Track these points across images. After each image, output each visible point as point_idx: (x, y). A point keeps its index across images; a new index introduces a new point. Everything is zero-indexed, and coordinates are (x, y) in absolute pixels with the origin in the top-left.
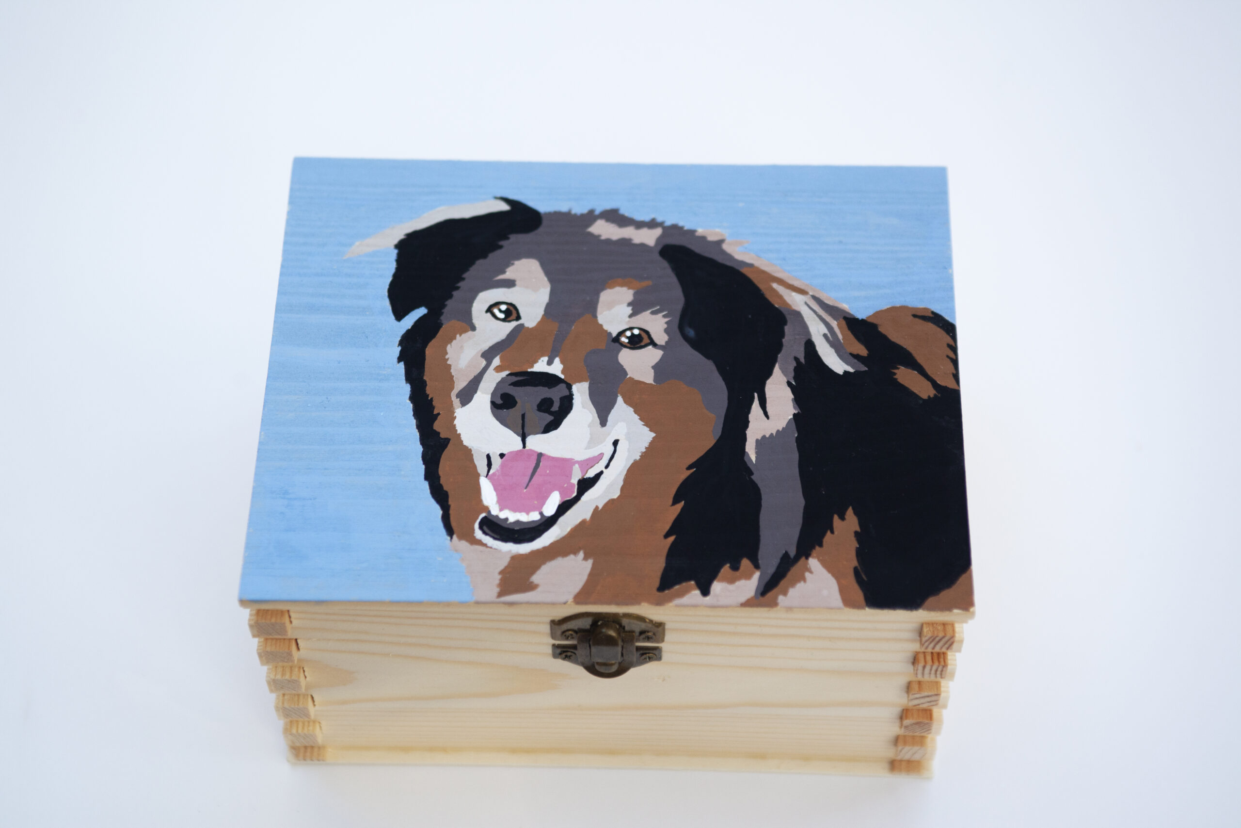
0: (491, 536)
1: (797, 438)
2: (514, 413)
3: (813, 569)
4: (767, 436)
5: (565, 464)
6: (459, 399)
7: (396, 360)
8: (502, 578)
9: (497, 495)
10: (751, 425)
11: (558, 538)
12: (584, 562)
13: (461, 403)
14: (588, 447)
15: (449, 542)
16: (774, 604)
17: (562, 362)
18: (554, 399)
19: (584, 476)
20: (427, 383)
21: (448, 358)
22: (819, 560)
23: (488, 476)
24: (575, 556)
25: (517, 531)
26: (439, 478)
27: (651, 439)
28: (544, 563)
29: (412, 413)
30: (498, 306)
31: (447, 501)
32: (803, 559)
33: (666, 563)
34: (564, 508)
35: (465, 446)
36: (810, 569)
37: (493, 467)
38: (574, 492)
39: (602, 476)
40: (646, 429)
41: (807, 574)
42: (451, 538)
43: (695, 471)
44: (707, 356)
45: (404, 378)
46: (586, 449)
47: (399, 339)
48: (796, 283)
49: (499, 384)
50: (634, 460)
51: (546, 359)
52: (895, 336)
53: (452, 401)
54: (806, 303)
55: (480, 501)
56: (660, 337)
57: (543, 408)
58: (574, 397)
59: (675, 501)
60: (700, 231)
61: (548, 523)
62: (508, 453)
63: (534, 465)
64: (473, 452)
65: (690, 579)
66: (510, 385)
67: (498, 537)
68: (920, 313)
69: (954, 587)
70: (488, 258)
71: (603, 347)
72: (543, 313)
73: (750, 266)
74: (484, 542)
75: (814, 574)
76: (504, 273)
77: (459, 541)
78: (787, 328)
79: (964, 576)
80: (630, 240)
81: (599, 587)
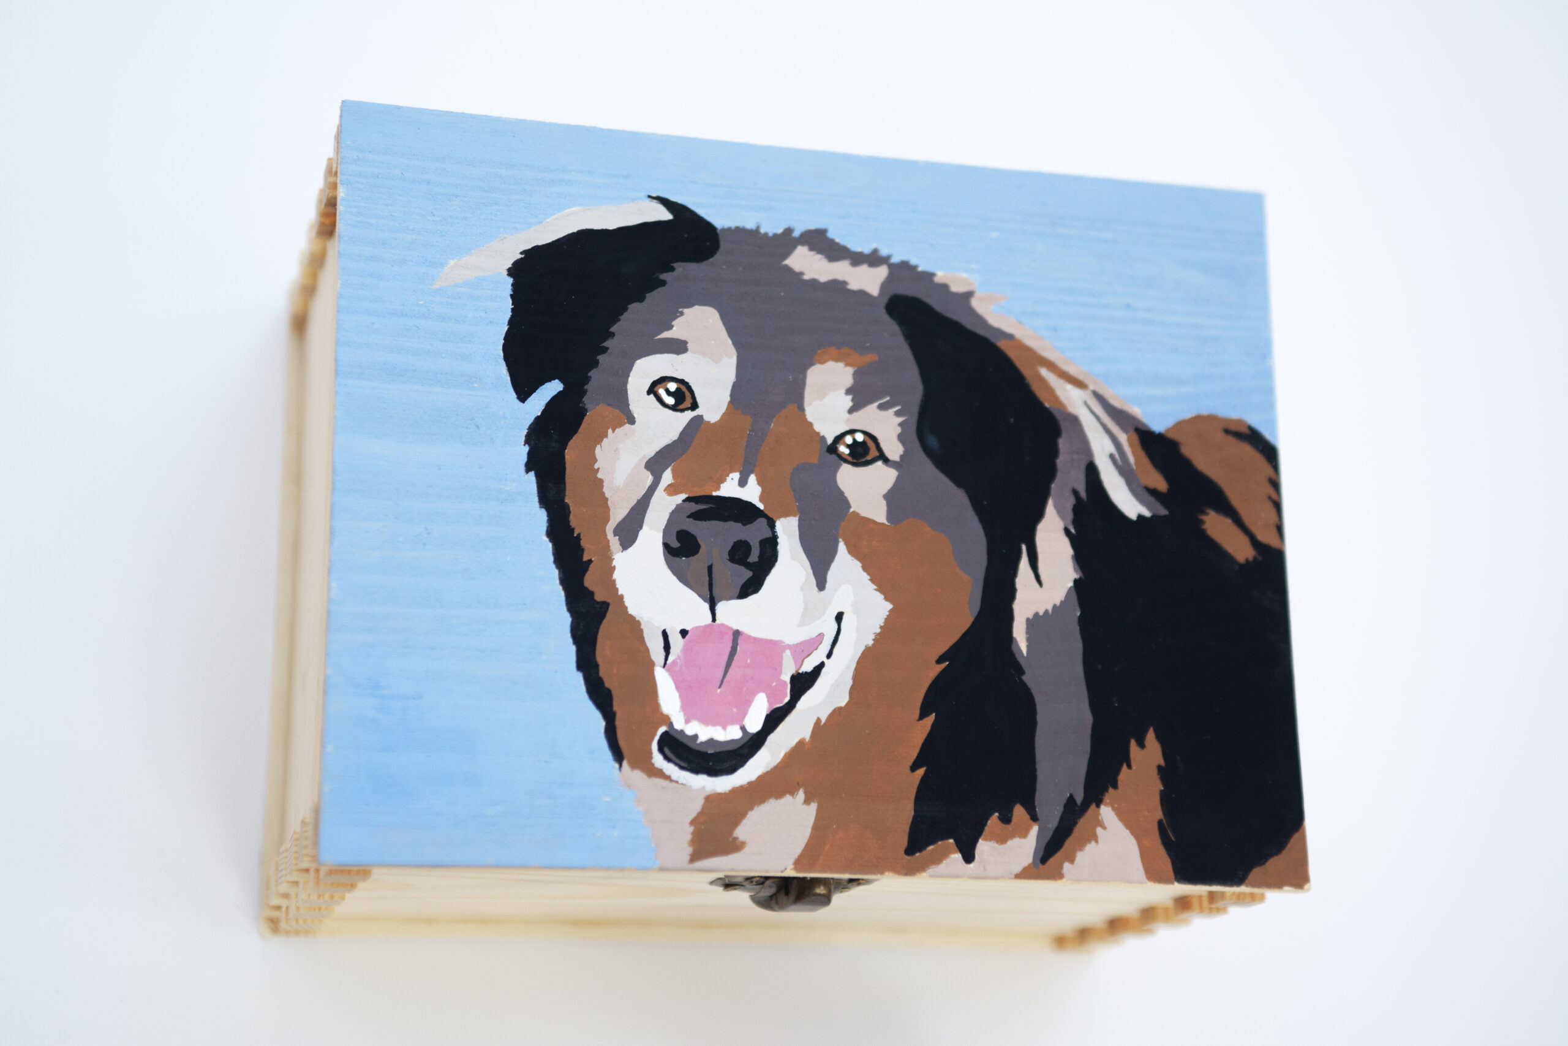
0: (676, 764)
1: (1080, 618)
2: (697, 563)
3: (1106, 823)
4: (1041, 613)
5: (770, 649)
6: (617, 537)
7: (523, 468)
8: (694, 830)
9: (681, 696)
10: (1019, 595)
11: (769, 769)
12: (805, 806)
13: (621, 545)
14: (802, 624)
15: (618, 771)
16: (1057, 875)
17: (760, 482)
18: (751, 544)
19: (799, 669)
20: (571, 508)
21: (599, 469)
22: (1114, 809)
23: (666, 666)
24: (793, 796)
25: (711, 755)
26: (597, 666)
27: (888, 613)
28: (752, 809)
29: (551, 558)
30: (664, 384)
31: (611, 705)
32: (1093, 806)
33: (915, 811)
34: (774, 719)
35: (631, 615)
36: (1103, 823)
37: (672, 650)
38: (785, 695)
39: (824, 671)
40: (880, 597)
41: (1099, 830)
42: (621, 766)
43: (948, 665)
44: (958, 481)
45: (536, 499)
46: (799, 626)
47: (525, 432)
48: (1072, 370)
49: (673, 514)
50: (866, 646)
51: (736, 476)
53: (608, 541)
54: (1086, 404)
55: (657, 705)
56: (893, 449)
57: (737, 557)
58: (779, 540)
59: (923, 715)
60: (941, 276)
61: (754, 743)
62: (692, 629)
63: (728, 650)
64: (642, 626)
65: (948, 838)
66: (689, 517)
67: (686, 765)
68: (1233, 428)
69: (1285, 853)
70: (646, 300)
71: (814, 459)
72: (728, 399)
73: (1010, 337)
74: (667, 773)
75: (1108, 830)
76: (670, 327)
77: (632, 771)
78: (1061, 442)
79: (1296, 836)
80: (844, 283)
81: (827, 847)
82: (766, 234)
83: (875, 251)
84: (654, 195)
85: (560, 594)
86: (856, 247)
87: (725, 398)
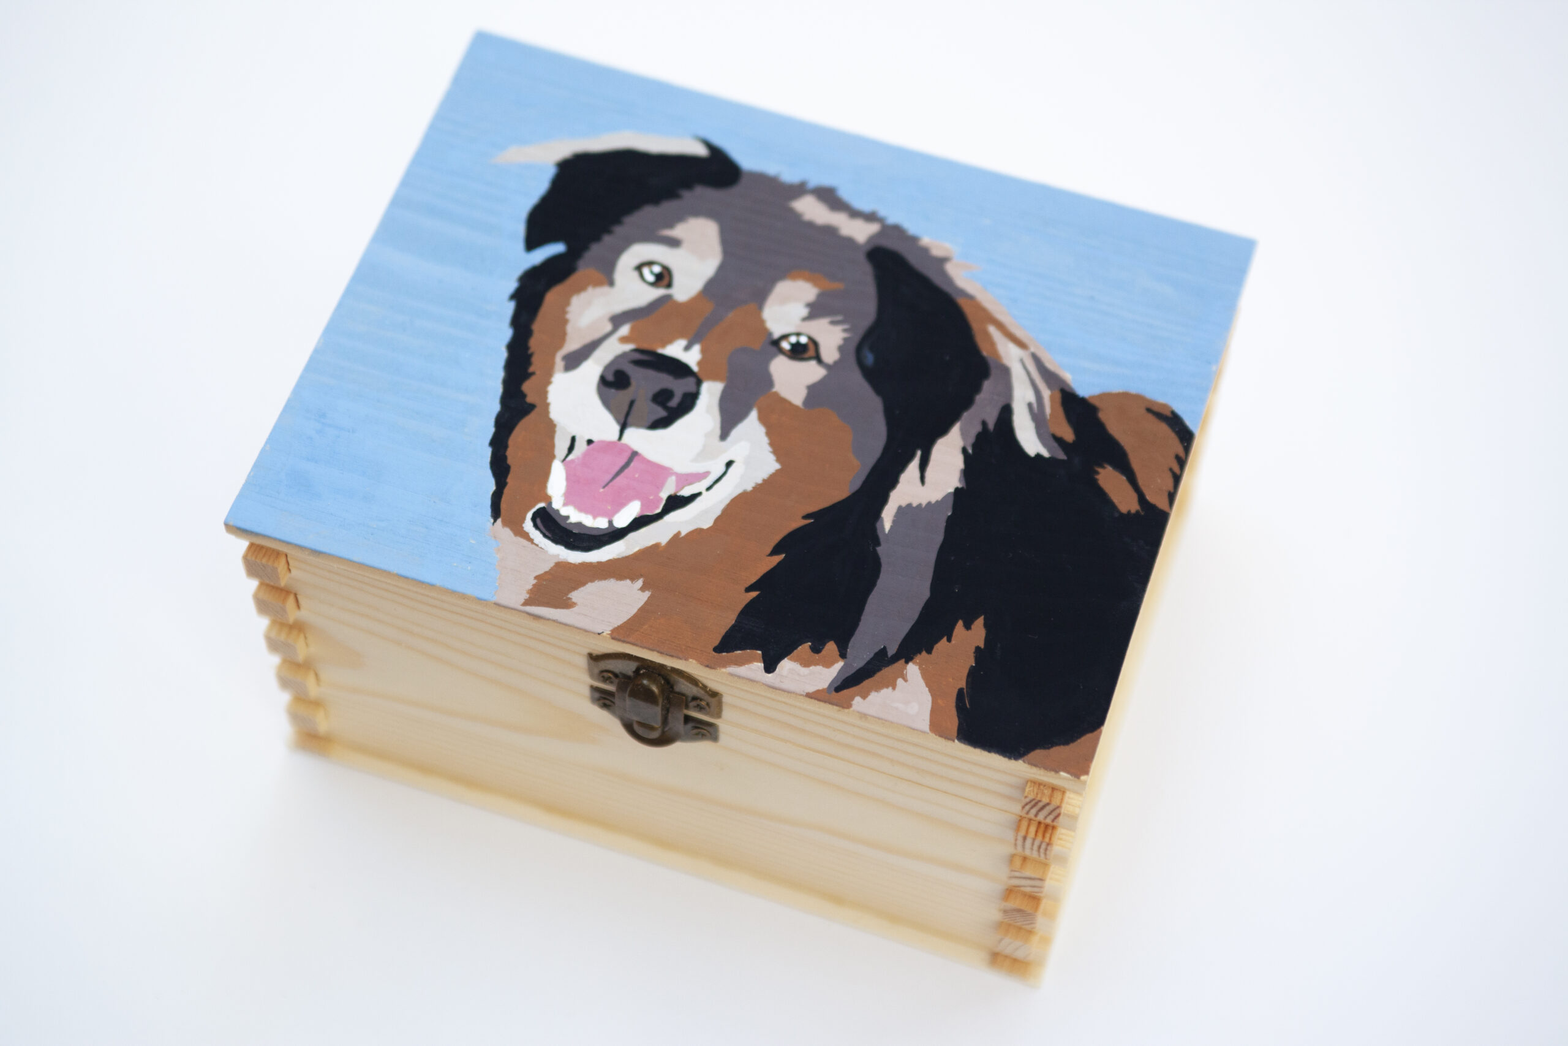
0: (541, 532)
1: (949, 517)
2: (623, 397)
3: (909, 677)
4: (914, 505)
5: (660, 472)
6: (564, 362)
8: (536, 583)
9: (568, 485)
10: (899, 486)
11: (620, 557)
12: (640, 592)
13: (564, 367)
14: (695, 460)
15: (491, 524)
16: (845, 704)
17: (702, 351)
18: (675, 393)
19: (678, 492)
20: (534, 333)
21: (569, 311)
22: (921, 668)
23: (565, 462)
24: (632, 583)
25: (575, 534)
26: (506, 447)
27: (774, 471)
28: (592, 581)
30: (650, 266)
31: (506, 477)
32: (903, 661)
33: (736, 621)
34: (640, 523)
35: (550, 419)
36: (906, 676)
37: (574, 452)
38: (657, 507)
39: (699, 499)
40: (772, 458)
41: (900, 681)
42: (495, 521)
43: (812, 522)
44: (878, 391)
46: (692, 461)
48: (1019, 333)
49: (618, 358)
50: (744, 491)
51: (684, 342)
52: (1115, 428)
53: (555, 362)
54: (1022, 361)
55: (544, 487)
56: (830, 353)
57: (659, 399)
58: (700, 396)
59: (774, 553)
60: (926, 240)
61: (615, 535)
62: (598, 441)
63: (623, 463)
64: (557, 429)
65: (757, 649)
66: (630, 362)
67: (550, 535)
68: (1155, 409)
69: (1072, 745)
70: (660, 205)
71: (756, 347)
73: (971, 297)
74: (532, 536)
75: (908, 683)
76: (672, 228)
77: (503, 527)
78: (987, 384)
79: (1089, 736)
80: (837, 229)
81: (646, 627)
82: (783, 182)
85: (499, 389)
87: (699, 287)
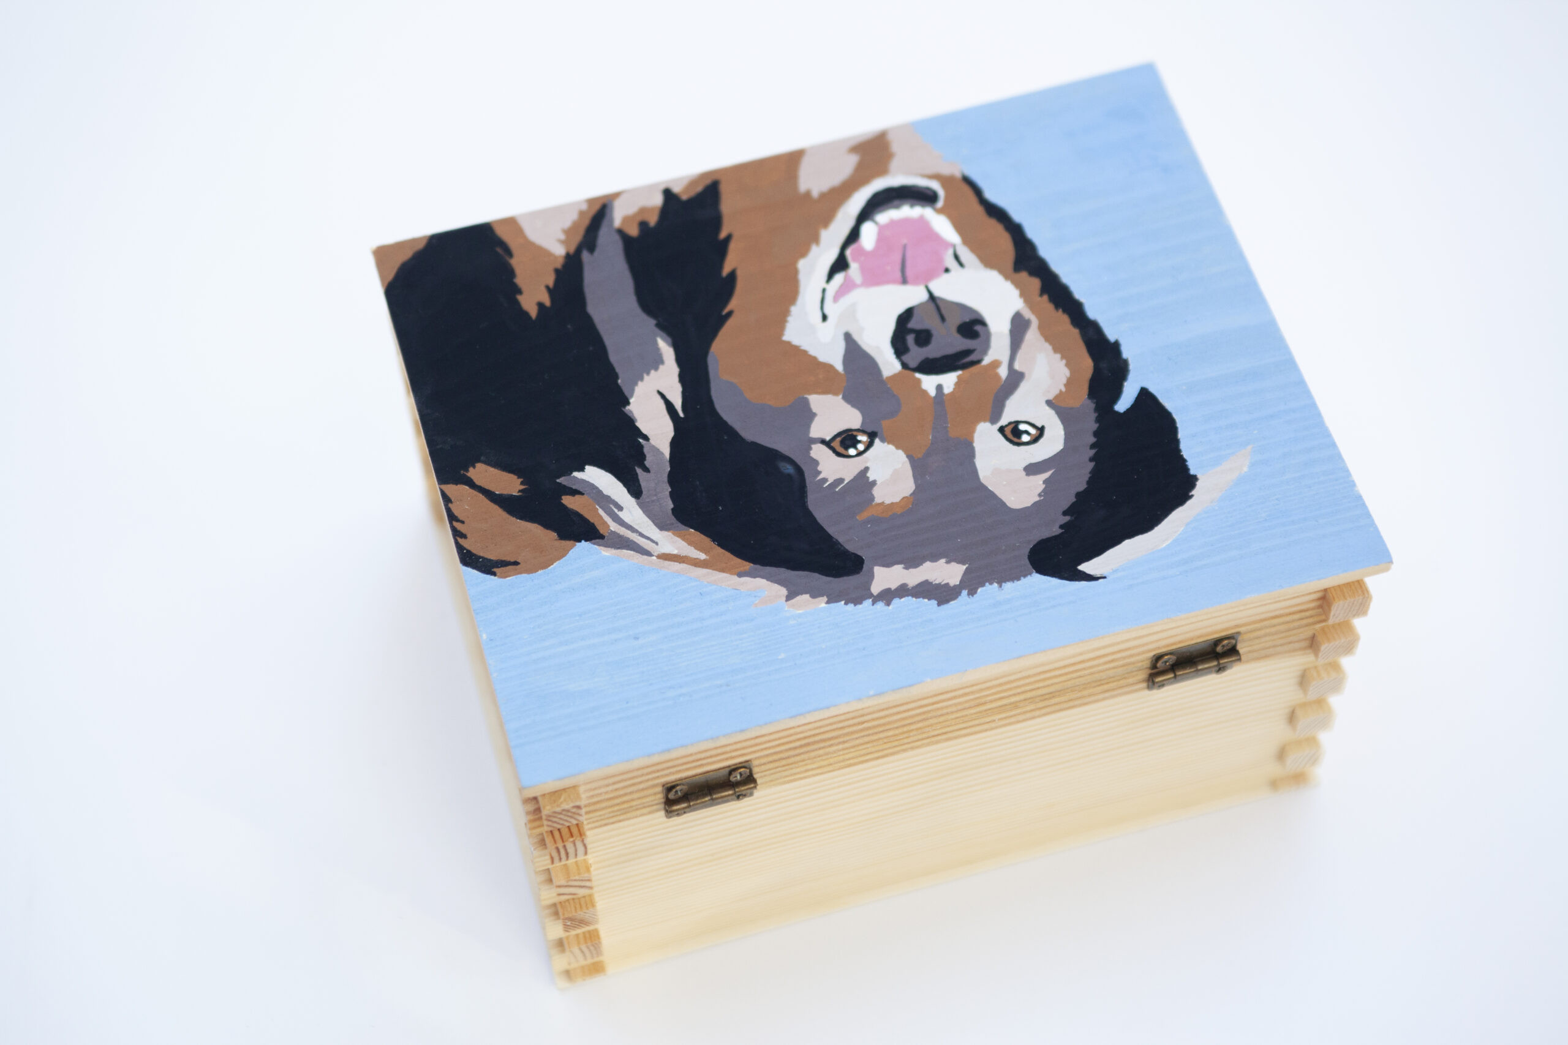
0: (920, 187)
1: (618, 379)
3: (558, 245)
4: (652, 371)
6: (1026, 318)
8: (890, 151)
9: (933, 229)
10: (676, 380)
11: (848, 202)
12: (809, 189)
13: (1022, 314)
14: (854, 305)
16: (590, 202)
17: (925, 392)
18: (916, 347)
19: (846, 274)
20: (1071, 326)
22: (553, 255)
23: (953, 246)
24: (821, 192)
25: (895, 200)
27: (785, 332)
28: (851, 175)
30: (1034, 438)
31: (985, 209)
32: (572, 253)
33: (719, 209)
35: (994, 269)
36: (560, 244)
37: (952, 257)
39: (825, 279)
40: (795, 343)
41: (563, 238)
42: (963, 175)
43: (722, 312)
44: (755, 446)
46: (856, 302)
48: (677, 566)
49: (988, 348)
50: (795, 305)
51: (947, 391)
53: (1032, 314)
54: (656, 543)
55: (951, 219)
57: (924, 334)
58: (894, 356)
62: (941, 276)
63: (907, 271)
64: (981, 265)
65: (688, 200)
66: (974, 350)
67: (912, 188)
68: (511, 569)
69: (397, 267)
70: (1074, 496)
71: (886, 424)
72: (975, 445)
73: (740, 575)
74: (925, 180)
75: (556, 240)
76: (1045, 482)
77: (952, 173)
78: (670, 505)
80: (906, 568)
82: (991, 584)
83: (888, 604)
84: (1101, 581)
86: (908, 601)
87: (977, 445)
